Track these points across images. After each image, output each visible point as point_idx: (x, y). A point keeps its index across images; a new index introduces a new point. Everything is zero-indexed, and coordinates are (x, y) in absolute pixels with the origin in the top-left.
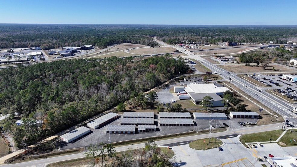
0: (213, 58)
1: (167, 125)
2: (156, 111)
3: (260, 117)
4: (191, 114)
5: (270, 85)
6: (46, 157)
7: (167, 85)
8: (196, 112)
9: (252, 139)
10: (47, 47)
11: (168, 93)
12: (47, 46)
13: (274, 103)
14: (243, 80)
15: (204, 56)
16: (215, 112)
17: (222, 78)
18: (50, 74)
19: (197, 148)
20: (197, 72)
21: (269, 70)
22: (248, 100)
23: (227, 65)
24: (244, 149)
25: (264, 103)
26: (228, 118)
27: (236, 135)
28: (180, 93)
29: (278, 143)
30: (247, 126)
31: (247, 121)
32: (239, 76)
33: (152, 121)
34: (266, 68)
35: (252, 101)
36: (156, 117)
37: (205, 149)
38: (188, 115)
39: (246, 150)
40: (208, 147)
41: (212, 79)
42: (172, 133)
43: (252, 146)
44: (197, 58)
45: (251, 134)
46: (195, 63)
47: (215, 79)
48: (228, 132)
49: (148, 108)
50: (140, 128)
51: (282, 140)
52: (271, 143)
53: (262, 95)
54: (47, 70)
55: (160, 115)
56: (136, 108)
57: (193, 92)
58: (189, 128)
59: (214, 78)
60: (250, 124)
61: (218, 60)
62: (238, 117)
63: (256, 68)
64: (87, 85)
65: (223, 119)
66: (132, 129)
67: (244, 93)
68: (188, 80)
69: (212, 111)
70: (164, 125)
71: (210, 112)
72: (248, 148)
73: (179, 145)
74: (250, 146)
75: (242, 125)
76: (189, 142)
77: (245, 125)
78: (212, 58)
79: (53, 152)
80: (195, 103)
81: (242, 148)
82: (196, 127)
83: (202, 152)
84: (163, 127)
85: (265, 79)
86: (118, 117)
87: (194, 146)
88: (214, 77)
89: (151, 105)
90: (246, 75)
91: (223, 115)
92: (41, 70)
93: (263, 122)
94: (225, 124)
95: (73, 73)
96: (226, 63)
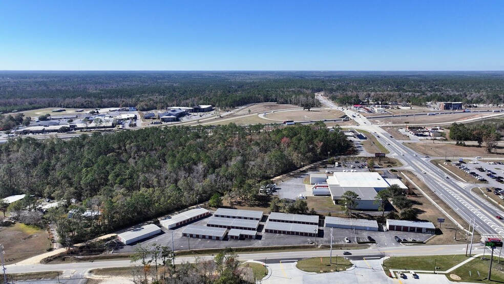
0: (402, 131)
1: (275, 232)
2: (268, 209)
3: (438, 232)
4: (322, 218)
5: (486, 180)
6: (92, 260)
7: (304, 171)
8: (330, 216)
9: (404, 265)
10: (146, 107)
11: (300, 184)
12: (147, 105)
13: (477, 211)
14: (439, 170)
15: (387, 127)
16: (362, 218)
17: (401, 165)
18: (131, 148)
19: (307, 269)
20: (364, 153)
21: (500, 154)
22: (430, 203)
23: (422, 143)
24: (383, 277)
25: (457, 210)
26: (380, 229)
27: (382, 256)
28: (318, 185)
29: (448, 275)
30: (407, 244)
31: (410, 237)
32: (436, 163)
33: (255, 224)
34: (493, 150)
35: (437, 206)
36: (264, 218)
37: (318, 272)
38: (316, 219)
39: (386, 280)
40: (325, 269)
41: (384, 165)
42: (278, 244)
43: (399, 275)
44: (374, 129)
45: (407, 257)
46: (366, 138)
47: (388, 166)
48: (372, 249)
49: (258, 206)
50: (232, 232)
51: (456, 272)
52: (435, 273)
53: (461, 196)
54: (128, 142)
55: (274, 215)
56: (239, 203)
57: (337, 183)
58: (309, 239)
59: (388, 164)
60: (414, 242)
61: (411, 134)
62: (399, 228)
63: (474, 150)
64: (175, 165)
65: (371, 230)
66: (221, 232)
67: (430, 190)
68: (342, 165)
69: (359, 217)
70: (271, 231)
71: (354, 217)
72: (391, 276)
73: (282, 262)
74: (395, 275)
75: (399, 241)
76: (299, 259)
77: (405, 241)
78: (400, 130)
79: (103, 255)
80: (334, 202)
81: (379, 277)
82: (320, 239)
83: (314, 276)
84: (269, 235)
85: (481, 170)
86: (208, 215)
87: (304, 266)
88: (389, 162)
89: (263, 201)
90: (449, 161)
91: (374, 224)
92: (119, 142)
93: (439, 240)
94: (369, 238)
95: (163, 147)
96: (421, 140)
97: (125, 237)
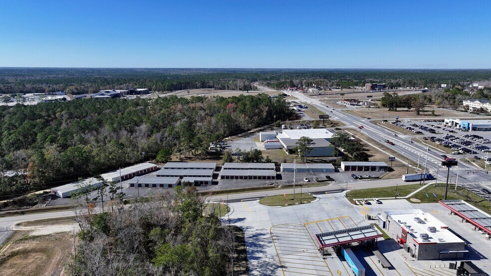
0: (339, 103)
1: (232, 177)
2: (221, 162)
3: (390, 170)
4: (278, 166)
5: (421, 132)
6: (23, 213)
7: (252, 133)
8: (285, 162)
9: (366, 195)
10: (76, 91)
11: (251, 142)
12: (76, 89)
13: (420, 153)
14: (378, 127)
15: (325, 100)
16: (317, 162)
17: (345, 125)
18: (62, 115)
19: (270, 204)
20: (306, 118)
21: (426, 115)
22: (378, 150)
23: (358, 110)
24: (348, 205)
25: (403, 153)
26: (337, 171)
27: (343, 190)
28: (269, 140)
29: (408, 199)
30: (364, 180)
31: (365, 174)
32: (375, 123)
33: (211, 173)
34: (421, 113)
35: (384, 152)
36: (218, 169)
37: (283, 206)
38: (273, 166)
39: (352, 207)
40: (290, 203)
41: (328, 126)
42: (236, 187)
43: (363, 203)
44: (315, 102)
45: (367, 189)
46: (307, 108)
47: (332, 126)
48: (331, 186)
49: (210, 159)
50: (185, 180)
51: (415, 196)
52: (396, 199)
53: (403, 144)
54: (59, 110)
55: (227, 165)
56: (190, 158)
57: (288, 137)
58: (268, 182)
59: (332, 125)
60: (370, 178)
61: (348, 104)
62: (354, 168)
63: (407, 114)
64: (115, 125)
65: (328, 170)
66: (174, 181)
67: (375, 141)
68: (288, 127)
69: (312, 162)
70: (228, 177)
71: (309, 162)
72: (356, 204)
73: (243, 201)
74: (360, 202)
75: (356, 178)
76: (261, 198)
77: (362, 178)
78: (337, 102)
79: (34, 208)
80: (287, 153)
81: (345, 205)
82: (279, 181)
83: (279, 209)
84: (225, 180)
85: (415, 125)
86: (157, 169)
87: (267, 202)
88: (332, 123)
89: (216, 156)
90: (386, 121)
91: (331, 166)
92: (48, 110)
93: (393, 175)
94: (328, 177)
96: (357, 108)
97: (61, 190)
